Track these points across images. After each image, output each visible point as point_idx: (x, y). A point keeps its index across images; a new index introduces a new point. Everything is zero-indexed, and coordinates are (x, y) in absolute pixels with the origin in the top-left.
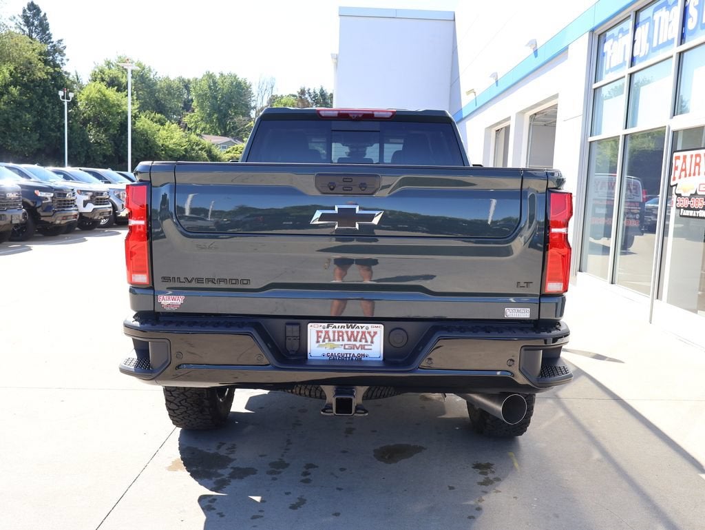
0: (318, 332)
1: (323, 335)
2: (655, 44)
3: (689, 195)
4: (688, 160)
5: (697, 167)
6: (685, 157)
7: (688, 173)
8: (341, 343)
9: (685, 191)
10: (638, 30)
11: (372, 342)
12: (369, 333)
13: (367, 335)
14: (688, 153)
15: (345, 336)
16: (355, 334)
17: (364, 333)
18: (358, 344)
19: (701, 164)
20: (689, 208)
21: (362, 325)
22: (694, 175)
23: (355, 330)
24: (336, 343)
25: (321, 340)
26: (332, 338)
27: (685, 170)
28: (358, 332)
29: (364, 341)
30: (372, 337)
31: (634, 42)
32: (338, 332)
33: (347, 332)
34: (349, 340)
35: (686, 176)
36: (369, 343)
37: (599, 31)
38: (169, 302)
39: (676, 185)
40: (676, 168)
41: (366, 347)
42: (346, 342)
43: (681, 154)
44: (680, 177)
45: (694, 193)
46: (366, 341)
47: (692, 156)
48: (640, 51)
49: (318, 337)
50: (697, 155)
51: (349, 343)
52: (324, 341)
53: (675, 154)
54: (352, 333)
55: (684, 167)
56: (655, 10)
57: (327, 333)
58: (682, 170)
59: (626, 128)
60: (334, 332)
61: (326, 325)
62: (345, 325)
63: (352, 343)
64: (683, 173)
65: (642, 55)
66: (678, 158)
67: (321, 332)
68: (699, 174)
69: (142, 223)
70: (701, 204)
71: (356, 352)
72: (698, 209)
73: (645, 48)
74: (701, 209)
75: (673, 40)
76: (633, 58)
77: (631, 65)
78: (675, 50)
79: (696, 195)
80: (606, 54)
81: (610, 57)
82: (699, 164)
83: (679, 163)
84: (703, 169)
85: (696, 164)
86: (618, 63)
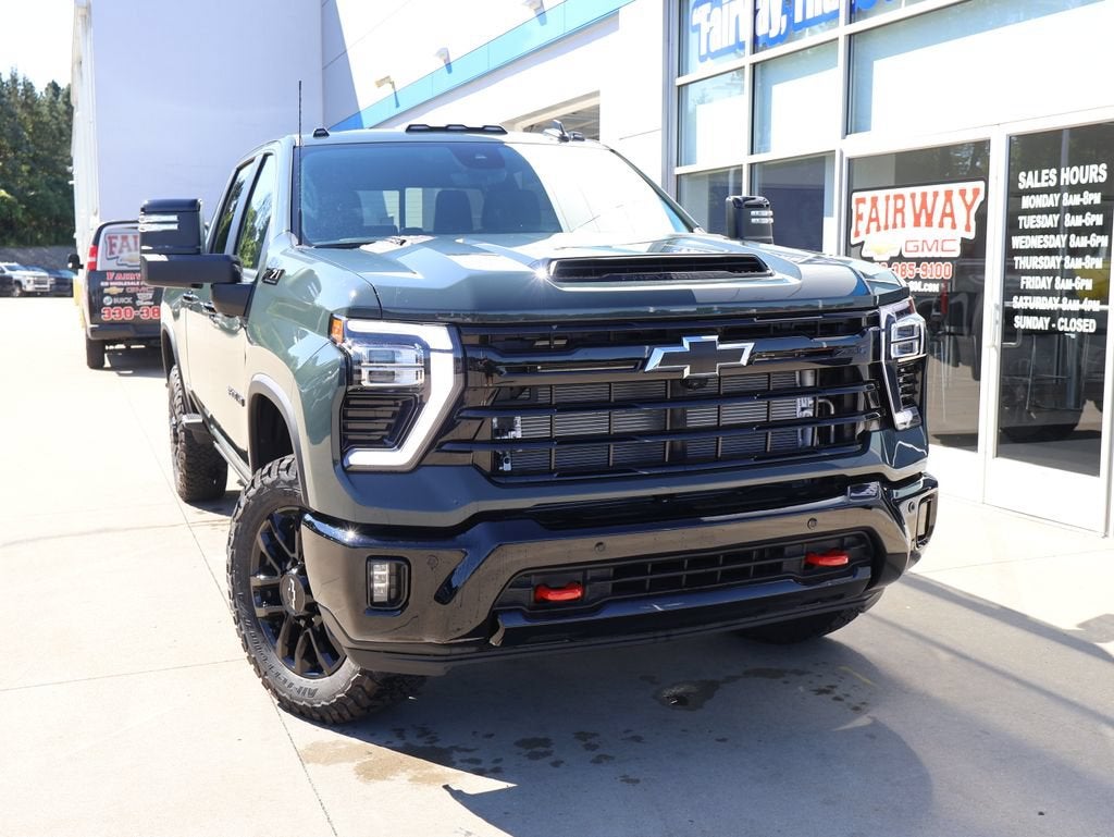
2: (798, 18)
4: (881, 204)
5: (899, 216)
6: (874, 200)
7: (882, 224)
9: (879, 253)
14: (881, 194)
19: (905, 210)
22: (895, 226)
27: (877, 219)
31: (756, 12)
35: (879, 229)
39: (862, 244)
40: (860, 217)
43: (868, 195)
44: (868, 231)
45: (896, 254)
47: (888, 198)
48: (770, 28)
50: (897, 197)
53: (856, 196)
55: (874, 216)
58: (871, 220)
59: (752, 153)
64: (873, 225)
65: (773, 34)
66: (862, 201)
68: (903, 225)
70: (911, 272)
73: (779, 23)
74: (913, 280)
75: (835, 14)
76: (755, 39)
77: (754, 51)
78: (842, 30)
79: (900, 258)
80: (698, 28)
81: (708, 34)
82: (901, 211)
83: (865, 209)
84: (910, 218)
85: (897, 211)
86: (725, 45)
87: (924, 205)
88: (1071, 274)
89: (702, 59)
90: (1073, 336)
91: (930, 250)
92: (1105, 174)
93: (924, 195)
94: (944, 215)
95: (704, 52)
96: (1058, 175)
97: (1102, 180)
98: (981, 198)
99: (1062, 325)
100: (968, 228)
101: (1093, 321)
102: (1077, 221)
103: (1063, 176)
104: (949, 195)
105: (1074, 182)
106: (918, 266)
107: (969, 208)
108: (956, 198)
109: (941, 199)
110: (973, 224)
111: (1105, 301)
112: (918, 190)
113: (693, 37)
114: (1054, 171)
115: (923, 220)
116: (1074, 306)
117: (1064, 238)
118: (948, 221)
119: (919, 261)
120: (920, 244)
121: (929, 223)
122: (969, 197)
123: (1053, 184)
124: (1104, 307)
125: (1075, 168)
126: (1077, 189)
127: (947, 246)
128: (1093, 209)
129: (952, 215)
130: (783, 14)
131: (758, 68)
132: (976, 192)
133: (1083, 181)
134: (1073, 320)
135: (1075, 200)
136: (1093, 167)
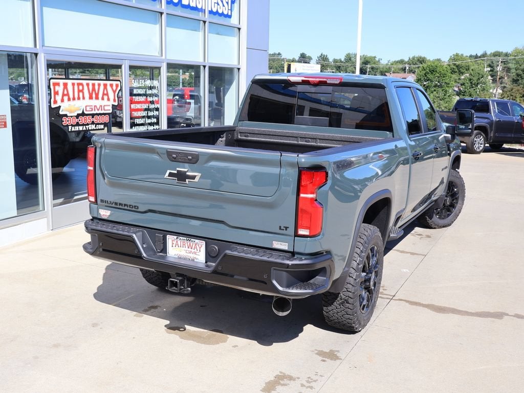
3: (76, 115)
4: (70, 87)
6: (65, 85)
7: (71, 96)
9: (71, 112)
14: (69, 82)
19: (84, 91)
20: (78, 124)
22: (79, 98)
26: (180, 245)
27: (68, 95)
35: (69, 99)
39: (59, 108)
40: (56, 93)
43: (62, 81)
44: (62, 101)
45: (81, 112)
47: (73, 84)
50: (79, 84)
51: (188, 249)
53: (53, 81)
55: (66, 92)
57: (177, 241)
58: (64, 95)
61: (176, 237)
62: (185, 238)
64: (66, 98)
66: (58, 84)
67: (174, 241)
68: (84, 98)
70: (89, 121)
72: (88, 124)
74: (91, 124)
79: (83, 114)
82: (82, 91)
83: (60, 89)
84: (87, 95)
85: (79, 91)
87: (94, 89)
91: (98, 110)
93: (94, 85)
94: (104, 94)
98: (119, 88)
100: (114, 100)
104: (105, 86)
106: (93, 117)
107: (114, 92)
108: (109, 88)
109: (102, 87)
110: (117, 99)
112: (91, 82)
115: (94, 96)
118: (106, 97)
119: (93, 115)
120: (93, 107)
121: (97, 98)
122: (114, 88)
127: (106, 108)
129: (107, 94)
132: (117, 86)
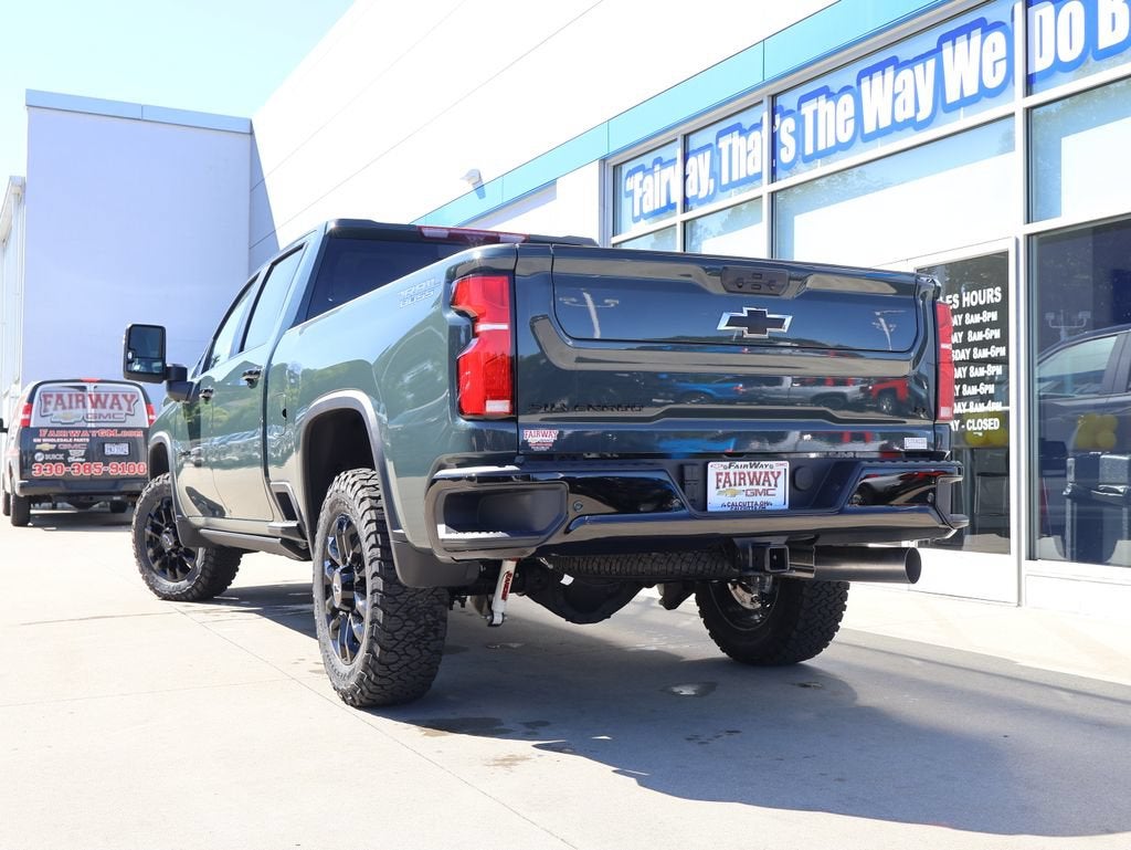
0: (718, 474)
1: (723, 478)
2: (725, 181)
8: (743, 487)
10: (692, 161)
11: (776, 485)
12: (772, 473)
13: (770, 476)
15: (747, 478)
16: (758, 476)
17: (767, 473)
18: (760, 488)
21: (767, 463)
23: (758, 470)
24: (738, 488)
25: (721, 484)
26: (733, 482)
28: (761, 473)
29: (767, 484)
30: (776, 479)
31: (685, 177)
32: (740, 474)
33: (749, 474)
34: (751, 483)
36: (773, 487)
37: (614, 161)
38: (539, 439)
41: (770, 492)
42: (748, 487)
46: (770, 485)
48: (699, 190)
49: (719, 481)
51: (751, 487)
52: (724, 486)
54: (755, 473)
56: (721, 134)
57: (728, 474)
60: (735, 474)
61: (727, 464)
62: (748, 463)
63: (757, 487)
65: (702, 195)
67: (721, 474)
69: (505, 327)
71: (759, 499)
73: (707, 186)
75: (758, 176)
76: (686, 201)
77: (685, 209)
78: (765, 188)
80: (631, 193)
81: (641, 199)
86: (657, 207)
88: (977, 381)
89: (636, 220)
90: (980, 434)
92: (999, 295)
95: (637, 213)
96: (960, 299)
97: (998, 300)
99: (971, 426)
101: (997, 420)
102: (979, 336)
103: (964, 299)
105: (974, 304)
111: (1007, 403)
113: (626, 203)
114: (956, 296)
116: (981, 408)
117: (968, 351)
123: (955, 307)
124: (1006, 408)
125: (974, 292)
126: (978, 309)
128: (991, 325)
130: (710, 178)
131: (688, 225)
133: (982, 303)
134: (980, 420)
135: (976, 319)
136: (989, 290)
